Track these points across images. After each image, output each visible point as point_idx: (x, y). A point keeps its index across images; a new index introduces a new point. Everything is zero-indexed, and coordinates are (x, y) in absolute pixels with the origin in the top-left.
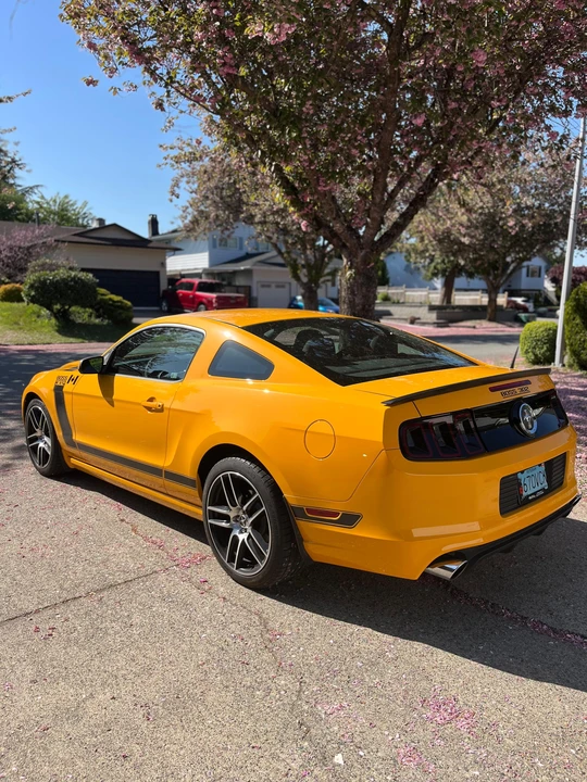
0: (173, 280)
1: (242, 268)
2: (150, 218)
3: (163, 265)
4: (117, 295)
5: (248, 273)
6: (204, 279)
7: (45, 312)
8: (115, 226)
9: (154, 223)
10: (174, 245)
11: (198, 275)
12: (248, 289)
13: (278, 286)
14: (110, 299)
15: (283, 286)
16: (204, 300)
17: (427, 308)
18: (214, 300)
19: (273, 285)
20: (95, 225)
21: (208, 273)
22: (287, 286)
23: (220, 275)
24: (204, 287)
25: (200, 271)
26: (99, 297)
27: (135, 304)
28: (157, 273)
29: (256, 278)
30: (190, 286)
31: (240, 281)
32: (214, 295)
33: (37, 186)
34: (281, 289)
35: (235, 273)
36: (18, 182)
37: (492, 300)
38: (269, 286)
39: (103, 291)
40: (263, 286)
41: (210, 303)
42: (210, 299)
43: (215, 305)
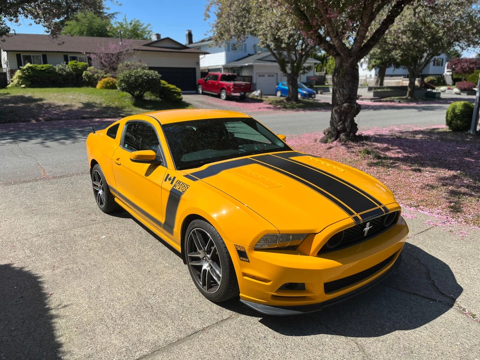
0: (204, 74)
1: (247, 64)
2: (187, 32)
3: (198, 63)
4: (172, 84)
5: (250, 67)
6: (223, 73)
7: (129, 95)
8: (168, 39)
9: (190, 36)
10: (203, 50)
11: (219, 70)
12: (250, 78)
13: (269, 76)
14: (168, 87)
15: (273, 76)
16: (225, 87)
17: (367, 89)
18: (231, 87)
19: (266, 75)
20: (154, 38)
21: (225, 68)
22: (275, 75)
23: (232, 69)
24: (224, 78)
25: (220, 67)
26: (162, 85)
27: (182, 90)
28: (194, 69)
29: (255, 70)
30: (216, 77)
31: (245, 73)
32: (232, 83)
33: (116, 13)
34: (271, 78)
35: (242, 68)
36: (105, 11)
37: (412, 83)
38: (263, 76)
39: (163, 82)
40: (260, 76)
41: (228, 89)
42: (229, 86)
43: (232, 90)
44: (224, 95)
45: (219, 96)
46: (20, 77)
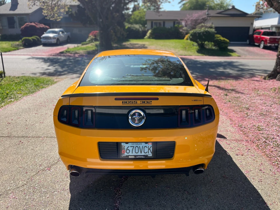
0: (255, 30)
3: (252, 24)
4: (223, 37)
16: (264, 40)
18: (268, 40)
24: (266, 34)
25: (270, 26)
26: (217, 38)
28: (249, 28)
30: (259, 33)
32: (268, 37)
39: (219, 36)
41: (266, 41)
42: (266, 39)
43: (268, 42)
44: (262, 45)
45: (259, 46)
46: (151, 33)
